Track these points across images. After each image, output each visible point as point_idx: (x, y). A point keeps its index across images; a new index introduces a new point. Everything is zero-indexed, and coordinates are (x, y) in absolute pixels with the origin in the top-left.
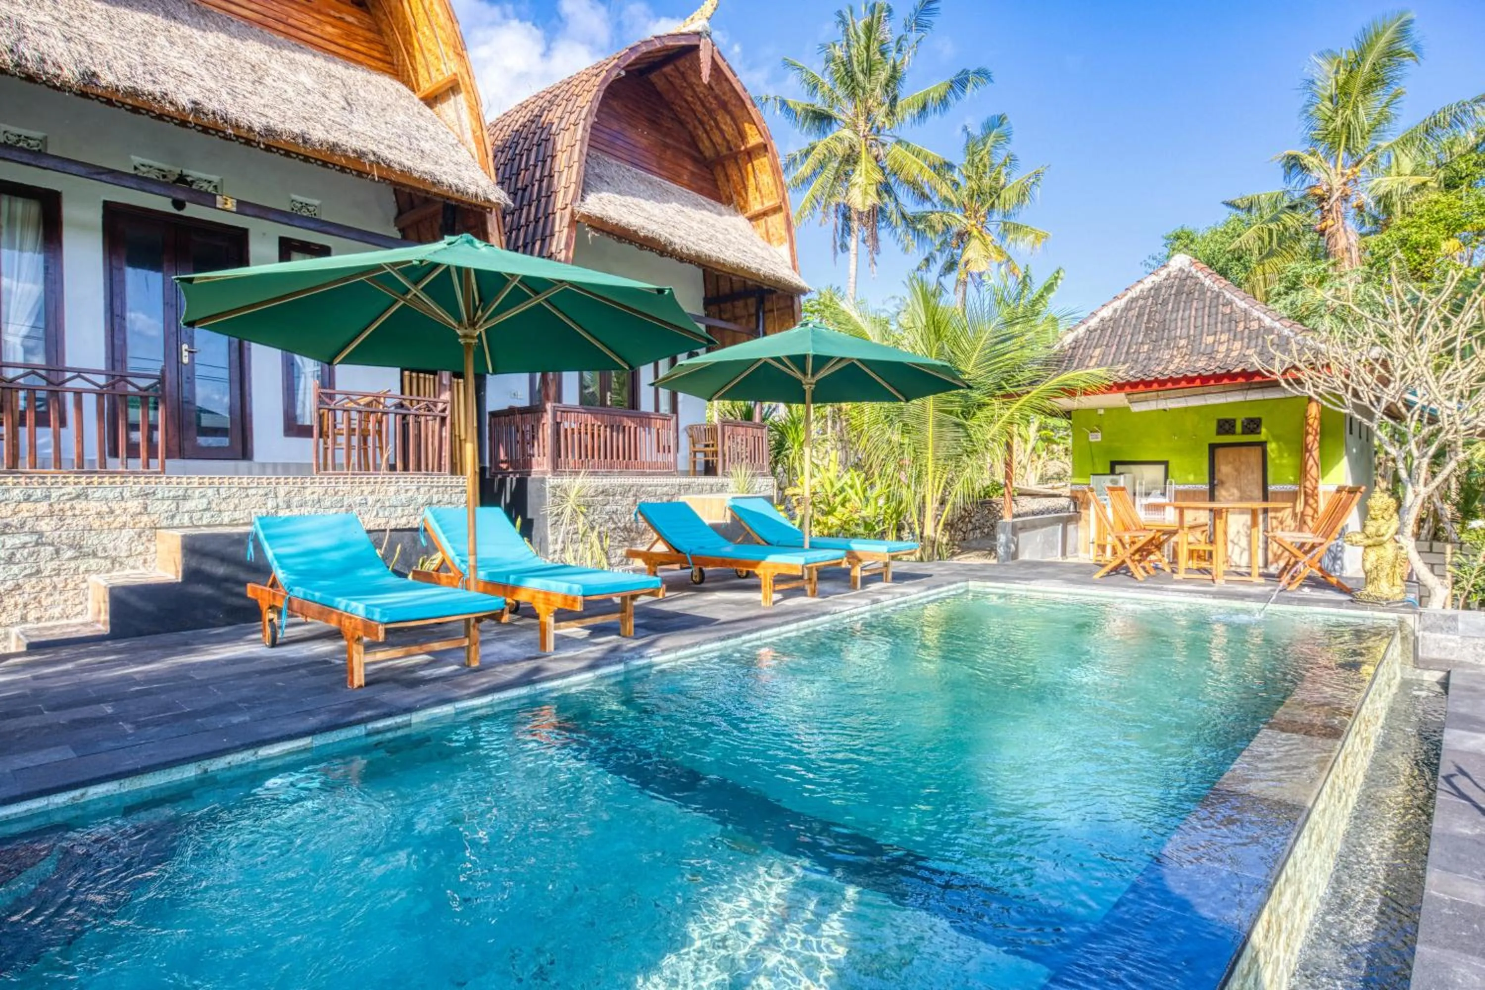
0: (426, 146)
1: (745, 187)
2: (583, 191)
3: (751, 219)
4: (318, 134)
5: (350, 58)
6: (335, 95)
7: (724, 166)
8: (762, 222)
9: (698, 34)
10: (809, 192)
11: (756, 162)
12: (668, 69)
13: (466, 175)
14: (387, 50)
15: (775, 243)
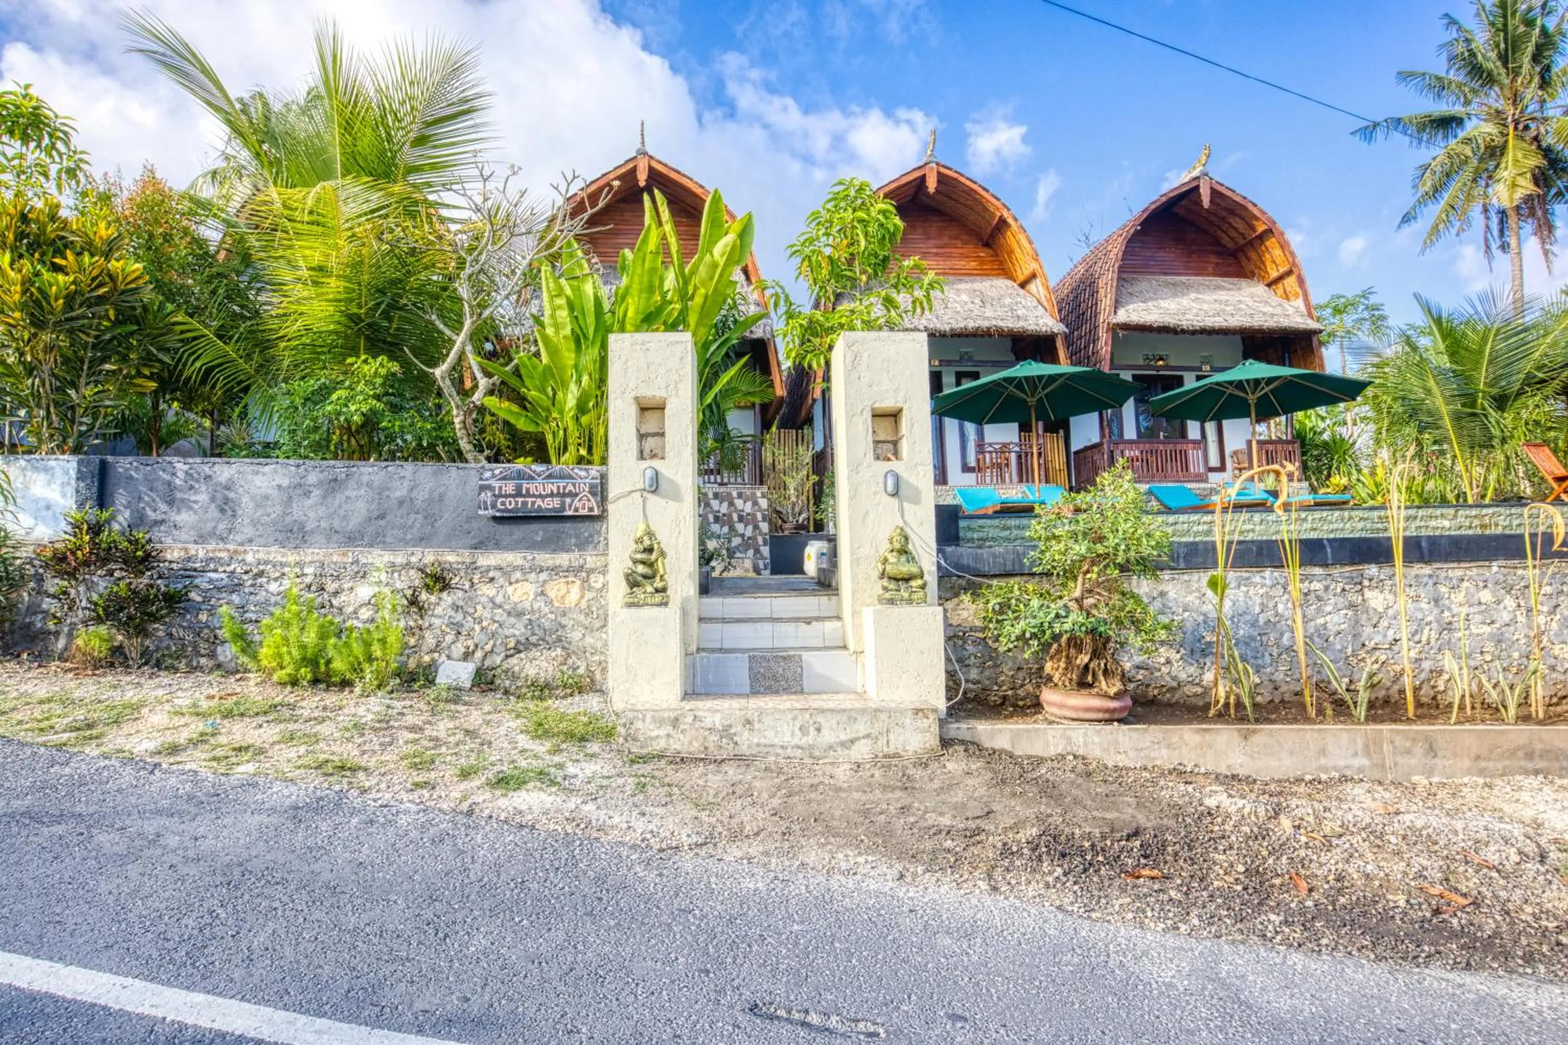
0: (1020, 313)
1: (1263, 263)
2: (1116, 308)
3: (1269, 285)
4: (971, 324)
5: (984, 273)
6: (977, 301)
7: (1243, 251)
8: (1280, 285)
9: (1197, 178)
10: (1442, 203)
11: (1267, 243)
12: (1184, 202)
13: (1041, 322)
14: (1001, 263)
15: (1292, 298)
